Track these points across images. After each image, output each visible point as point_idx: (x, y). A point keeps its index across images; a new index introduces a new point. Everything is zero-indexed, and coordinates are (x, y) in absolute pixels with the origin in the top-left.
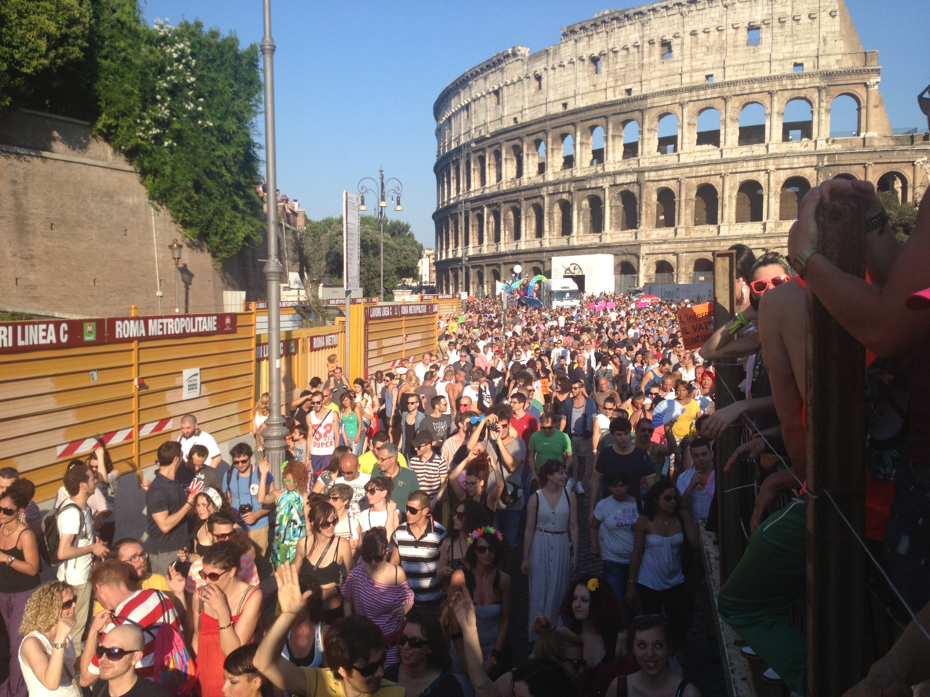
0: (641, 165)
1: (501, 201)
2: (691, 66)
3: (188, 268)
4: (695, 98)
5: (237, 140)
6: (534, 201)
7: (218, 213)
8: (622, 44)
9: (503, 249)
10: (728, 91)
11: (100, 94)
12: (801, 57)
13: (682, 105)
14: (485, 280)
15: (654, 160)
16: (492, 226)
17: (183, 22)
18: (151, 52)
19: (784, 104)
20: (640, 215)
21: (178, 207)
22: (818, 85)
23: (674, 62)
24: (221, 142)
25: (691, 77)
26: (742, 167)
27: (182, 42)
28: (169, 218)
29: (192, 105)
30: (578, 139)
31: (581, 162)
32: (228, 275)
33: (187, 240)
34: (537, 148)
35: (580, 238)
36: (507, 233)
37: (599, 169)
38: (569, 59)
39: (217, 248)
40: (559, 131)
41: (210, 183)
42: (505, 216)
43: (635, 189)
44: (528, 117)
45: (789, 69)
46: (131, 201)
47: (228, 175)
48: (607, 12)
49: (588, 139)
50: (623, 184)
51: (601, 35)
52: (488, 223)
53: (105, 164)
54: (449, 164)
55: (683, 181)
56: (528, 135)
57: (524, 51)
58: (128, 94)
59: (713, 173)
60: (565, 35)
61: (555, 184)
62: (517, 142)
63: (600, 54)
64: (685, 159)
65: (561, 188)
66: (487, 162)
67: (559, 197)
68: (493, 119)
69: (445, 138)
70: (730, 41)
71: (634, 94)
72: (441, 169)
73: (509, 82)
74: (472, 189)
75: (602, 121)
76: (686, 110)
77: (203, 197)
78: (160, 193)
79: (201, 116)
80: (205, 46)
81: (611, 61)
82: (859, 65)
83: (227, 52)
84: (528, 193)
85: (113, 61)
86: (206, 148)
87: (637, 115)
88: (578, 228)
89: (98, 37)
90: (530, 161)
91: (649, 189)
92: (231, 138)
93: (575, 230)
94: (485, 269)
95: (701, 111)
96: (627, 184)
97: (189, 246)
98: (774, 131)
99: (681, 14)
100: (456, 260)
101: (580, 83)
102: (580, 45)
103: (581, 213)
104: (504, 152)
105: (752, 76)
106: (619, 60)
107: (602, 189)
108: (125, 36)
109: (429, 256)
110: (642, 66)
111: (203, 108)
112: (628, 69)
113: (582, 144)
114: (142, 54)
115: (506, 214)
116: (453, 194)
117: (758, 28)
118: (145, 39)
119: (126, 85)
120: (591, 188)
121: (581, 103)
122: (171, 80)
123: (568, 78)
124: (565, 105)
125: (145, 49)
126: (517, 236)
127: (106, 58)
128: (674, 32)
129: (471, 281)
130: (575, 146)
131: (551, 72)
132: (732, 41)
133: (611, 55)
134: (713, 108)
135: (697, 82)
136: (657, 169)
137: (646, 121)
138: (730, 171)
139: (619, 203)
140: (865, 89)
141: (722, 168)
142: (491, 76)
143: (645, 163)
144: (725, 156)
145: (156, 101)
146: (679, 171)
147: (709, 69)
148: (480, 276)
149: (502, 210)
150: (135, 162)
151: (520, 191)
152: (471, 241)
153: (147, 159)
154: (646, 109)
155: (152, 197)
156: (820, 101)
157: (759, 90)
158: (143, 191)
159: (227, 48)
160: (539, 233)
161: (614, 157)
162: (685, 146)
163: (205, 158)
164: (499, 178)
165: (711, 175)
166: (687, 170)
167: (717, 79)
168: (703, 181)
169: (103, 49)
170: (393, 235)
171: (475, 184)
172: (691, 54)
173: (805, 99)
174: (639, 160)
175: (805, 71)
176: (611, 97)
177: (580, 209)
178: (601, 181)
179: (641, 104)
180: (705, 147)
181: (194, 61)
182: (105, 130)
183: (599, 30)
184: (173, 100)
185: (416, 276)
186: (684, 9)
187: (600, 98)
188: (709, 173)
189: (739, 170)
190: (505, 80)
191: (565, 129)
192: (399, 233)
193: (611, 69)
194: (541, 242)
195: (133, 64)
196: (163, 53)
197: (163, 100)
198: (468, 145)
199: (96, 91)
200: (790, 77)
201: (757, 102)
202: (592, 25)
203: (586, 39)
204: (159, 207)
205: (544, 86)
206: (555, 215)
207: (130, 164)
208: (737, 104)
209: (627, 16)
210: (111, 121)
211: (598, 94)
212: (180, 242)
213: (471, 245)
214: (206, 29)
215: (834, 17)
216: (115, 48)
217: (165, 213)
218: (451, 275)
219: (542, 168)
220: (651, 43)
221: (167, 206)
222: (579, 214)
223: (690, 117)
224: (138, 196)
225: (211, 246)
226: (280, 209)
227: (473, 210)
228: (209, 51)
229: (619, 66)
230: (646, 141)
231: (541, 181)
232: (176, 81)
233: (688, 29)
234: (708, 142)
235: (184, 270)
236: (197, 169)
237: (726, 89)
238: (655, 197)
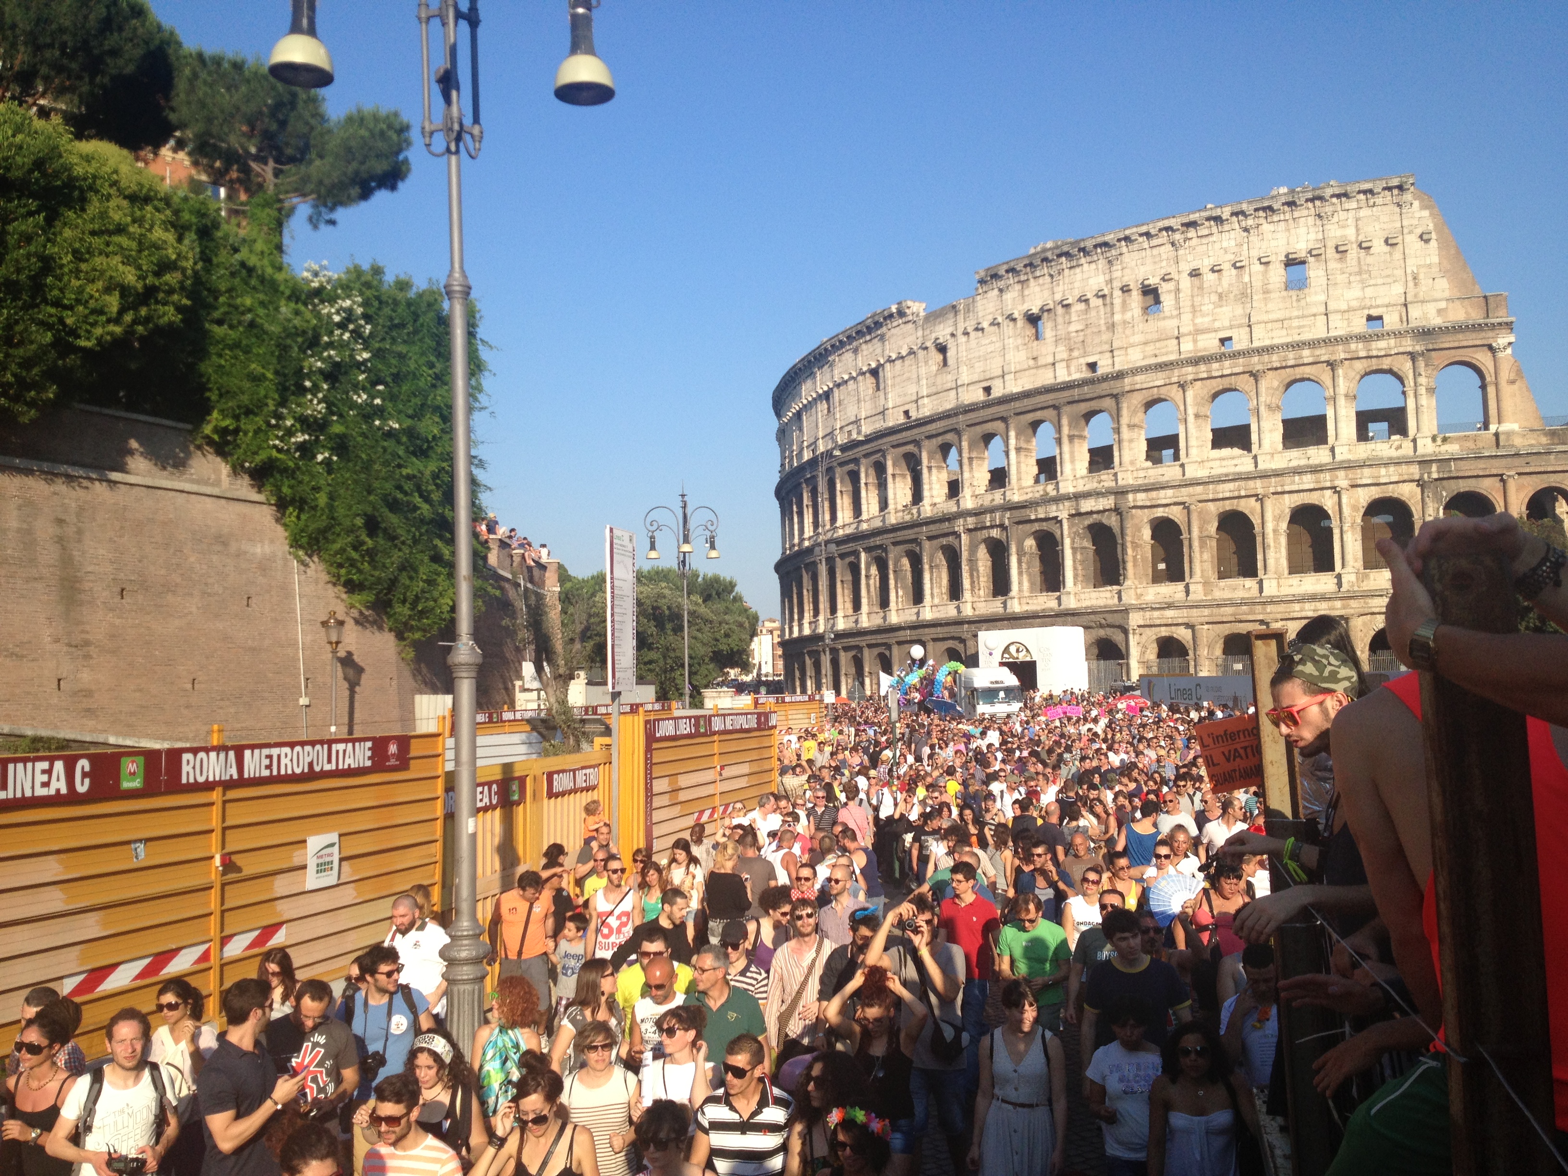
0: (1120, 482)
1: (888, 542)
2: (1195, 325)
3: (355, 657)
4: (1205, 375)
5: (439, 450)
6: (944, 541)
7: (407, 567)
8: (1077, 294)
9: (894, 618)
10: (1259, 362)
11: (209, 380)
12: (1378, 306)
13: (1182, 386)
14: (867, 669)
15: (1142, 474)
16: (875, 581)
17: (351, 267)
18: (297, 313)
19: (1355, 382)
20: (1124, 562)
21: (338, 558)
22: (1410, 349)
23: (1164, 318)
24: (414, 454)
25: (1195, 341)
26: (1293, 483)
27: (349, 297)
28: (325, 577)
29: (365, 397)
30: (1012, 442)
31: (1019, 479)
32: (424, 670)
33: (355, 613)
34: (945, 457)
35: (1024, 601)
36: (900, 593)
37: (1050, 489)
38: (990, 318)
39: (405, 624)
40: (979, 430)
41: (394, 519)
42: (895, 565)
43: (1112, 521)
44: (927, 409)
45: (1359, 325)
46: (258, 550)
47: (425, 507)
48: (1049, 245)
49: (1028, 441)
50: (1091, 513)
51: (1041, 280)
52: (868, 577)
53: (216, 491)
54: (800, 484)
55: (1192, 507)
56: (929, 437)
57: (917, 308)
58: (257, 379)
59: (1243, 493)
60: (982, 282)
61: (977, 513)
62: (910, 448)
63: (1042, 310)
64: (1193, 472)
65: (988, 520)
66: (863, 481)
67: (985, 534)
68: (869, 413)
69: (792, 445)
70: (1257, 283)
71: (1100, 371)
72: (788, 494)
73: (894, 356)
74: (839, 523)
75: (1051, 413)
76: (1190, 394)
77: (381, 542)
78: (310, 537)
79: (380, 412)
80: (387, 303)
81: (1060, 320)
82: (1476, 315)
83: (425, 313)
84: (934, 529)
85: (231, 327)
86: (386, 463)
87: (1108, 403)
88: (1020, 583)
89: (209, 290)
90: (934, 478)
91: (1136, 521)
92: (430, 447)
93: (1015, 586)
94: (866, 652)
95: (1215, 396)
96: (1098, 512)
97: (357, 622)
98: (1342, 425)
99: (1173, 244)
100: (816, 638)
101: (1010, 356)
102: (1009, 296)
103: (1024, 559)
104: (889, 464)
105: (1297, 338)
106: (1074, 318)
107: (1057, 520)
108: (254, 288)
109: (771, 632)
110: (1112, 327)
111: (383, 400)
112: (1089, 331)
113: (1018, 450)
114: (281, 317)
115: (897, 562)
116: (808, 531)
117: (1303, 262)
118: (288, 292)
119: (253, 366)
120: (1037, 520)
121: (1014, 387)
122: (330, 357)
123: (991, 348)
124: (988, 390)
125: (285, 310)
126: (918, 597)
127: (220, 322)
128: (1163, 272)
129: (843, 672)
130: (1007, 453)
131: (962, 339)
132: (1260, 284)
133: (1060, 310)
134: (1236, 390)
135: (1205, 350)
136: (1147, 489)
137: (1125, 412)
138: (1272, 490)
139: (1088, 544)
140: (1489, 354)
141: (1258, 486)
142: (864, 347)
143: (1126, 478)
144: (1261, 466)
145: (304, 390)
146: (1184, 491)
147: (1224, 329)
148: (858, 664)
149: (891, 556)
150: (268, 487)
151: (920, 525)
152: (840, 606)
153: (286, 482)
154: (1123, 394)
155: (295, 543)
156: (1416, 375)
157: (1311, 360)
158: (281, 533)
159: (424, 305)
160: (955, 592)
161: (1074, 470)
162: (1193, 451)
163: (385, 479)
164: (884, 504)
165: (1239, 497)
166: (1199, 489)
167: (1240, 342)
168: (1228, 506)
169: (216, 309)
170: (707, 598)
171: (844, 514)
172: (1193, 306)
173: (1390, 372)
174: (1115, 475)
175: (1387, 328)
176: (1063, 375)
177: (1021, 553)
178: (1054, 507)
179: (1115, 387)
180: (1226, 452)
181: (369, 327)
182: (216, 437)
183: (1038, 273)
184: (332, 387)
185: (746, 667)
186: (1177, 236)
187: (1045, 378)
188: (1236, 494)
189: (1287, 488)
190: (887, 353)
191: (989, 427)
192: (718, 594)
193: (1062, 331)
194: (958, 608)
195: (266, 332)
196: (318, 315)
197: (316, 389)
198: (829, 454)
199: (201, 376)
200: (1361, 338)
201: (1309, 379)
202: (1025, 266)
203: (1018, 287)
204: (307, 559)
205: (951, 361)
206: (980, 563)
207: (260, 492)
208: (1276, 384)
209: (1083, 250)
210: (227, 422)
211: (1041, 371)
212: (340, 616)
213: (840, 614)
214: (389, 278)
215: (1427, 241)
216: (236, 308)
217: (317, 569)
218: (808, 662)
219: (954, 488)
220: (1125, 290)
221: (320, 557)
222: (1020, 562)
223: (1198, 404)
224: (272, 541)
225: (396, 621)
226: (517, 560)
227: (842, 556)
228: (394, 311)
229: (1073, 328)
230: (1125, 444)
231: (955, 509)
232: (338, 359)
233: (1186, 267)
234: (1231, 445)
235: (347, 661)
236: (372, 498)
237: (1256, 359)
238: (1147, 533)
